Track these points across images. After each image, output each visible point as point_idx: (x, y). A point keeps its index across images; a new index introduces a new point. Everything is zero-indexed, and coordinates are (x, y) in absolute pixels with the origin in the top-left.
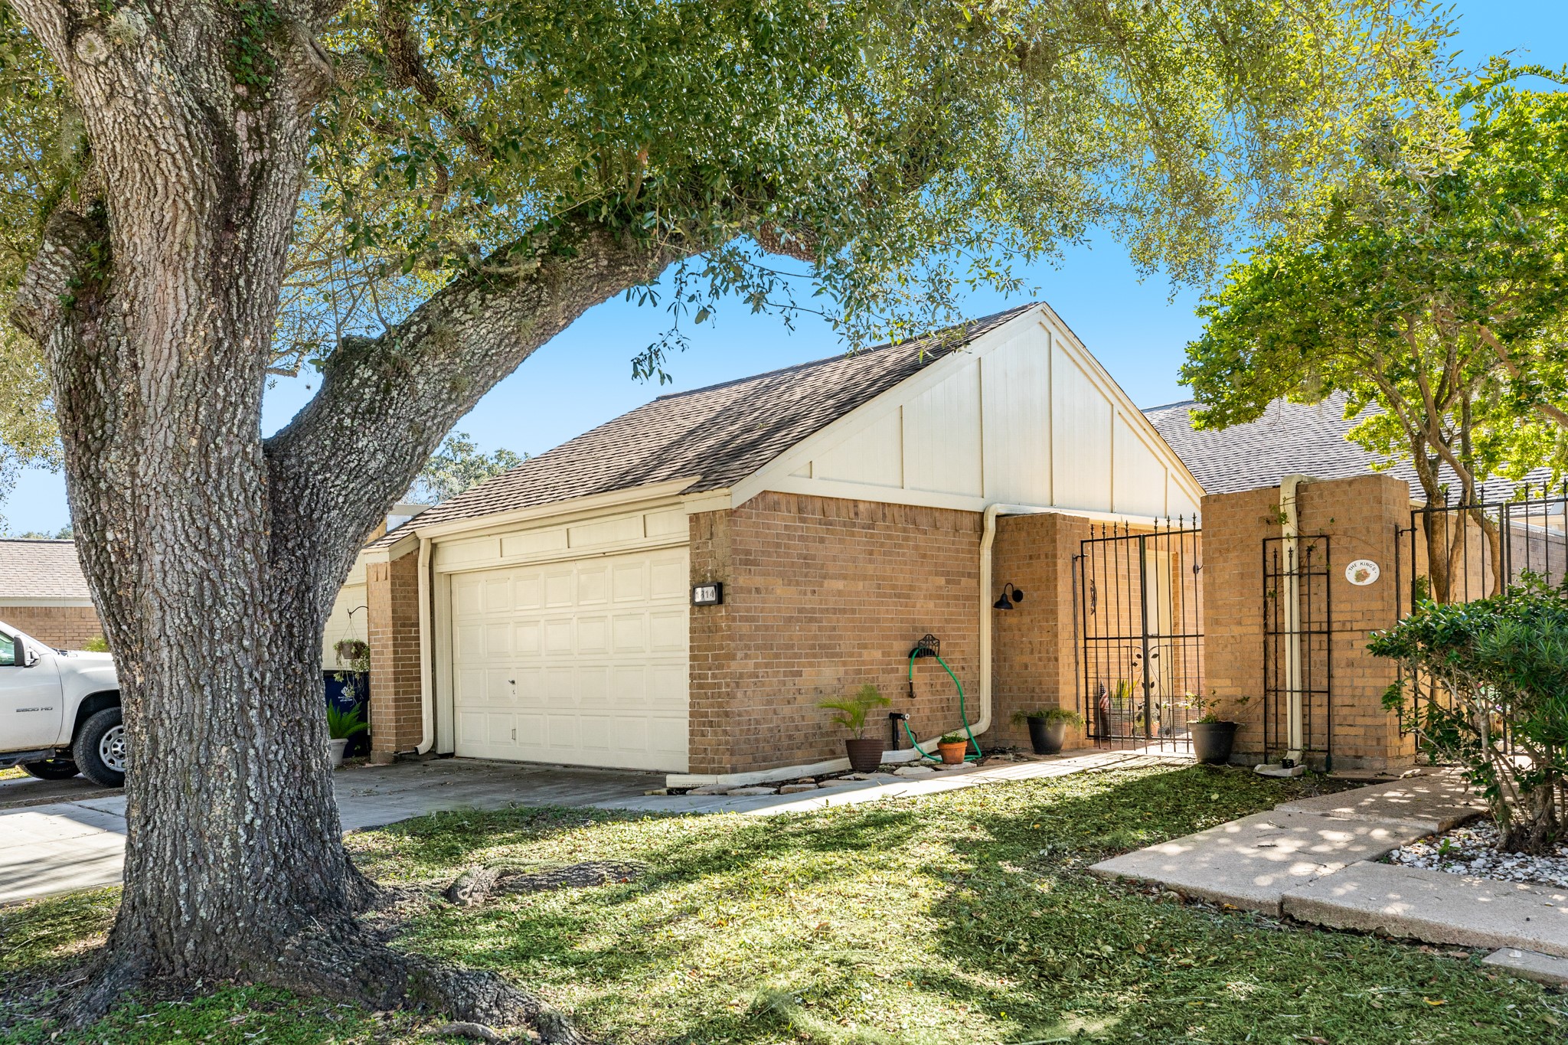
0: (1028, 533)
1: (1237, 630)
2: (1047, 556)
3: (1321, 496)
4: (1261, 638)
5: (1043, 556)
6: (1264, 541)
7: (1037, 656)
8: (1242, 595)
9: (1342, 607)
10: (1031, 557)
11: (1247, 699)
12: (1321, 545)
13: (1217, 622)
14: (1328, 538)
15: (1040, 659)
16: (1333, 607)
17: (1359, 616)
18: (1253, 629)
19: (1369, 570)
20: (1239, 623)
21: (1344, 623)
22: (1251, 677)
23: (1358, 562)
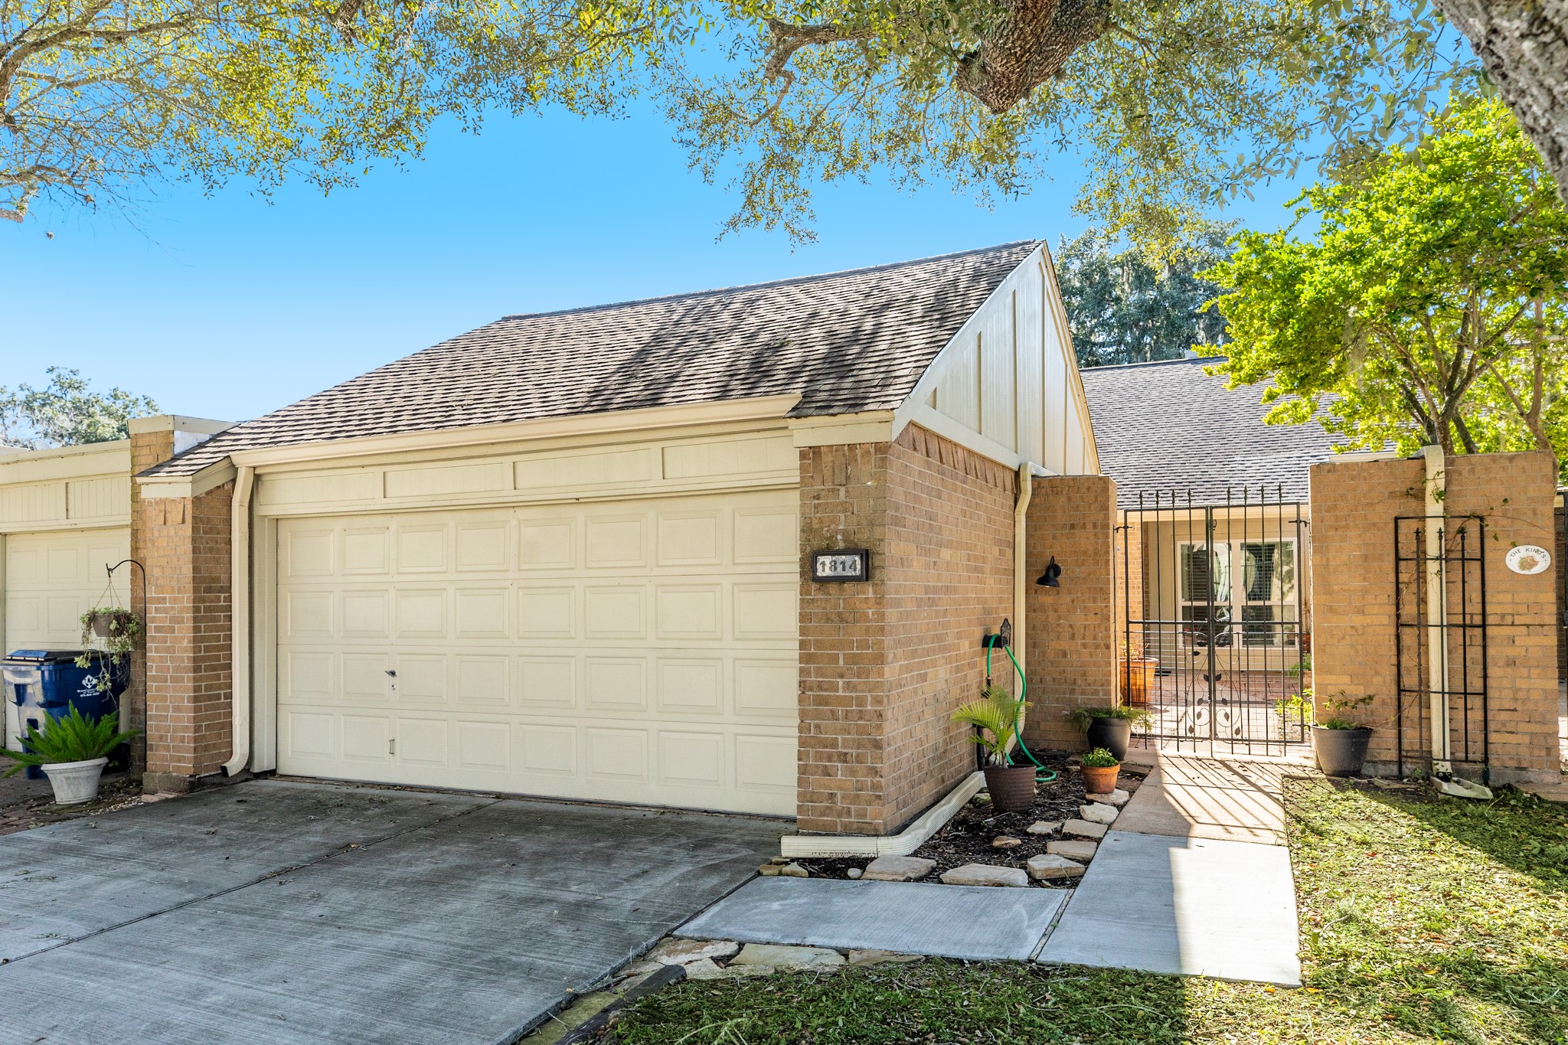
0: (1069, 499)
1: (1358, 620)
2: (1095, 526)
3: (1472, 471)
4: (1392, 630)
5: (1089, 526)
6: (1397, 519)
7: (1079, 641)
8: (1365, 579)
9: (1501, 597)
10: (1072, 526)
11: (1371, 698)
12: (1473, 528)
13: (1331, 610)
14: (1482, 519)
15: (1084, 646)
16: (1488, 598)
17: (1523, 609)
18: (1381, 619)
19: (1537, 557)
20: (1361, 612)
21: (1503, 616)
22: (1377, 673)
23: (1522, 548)
